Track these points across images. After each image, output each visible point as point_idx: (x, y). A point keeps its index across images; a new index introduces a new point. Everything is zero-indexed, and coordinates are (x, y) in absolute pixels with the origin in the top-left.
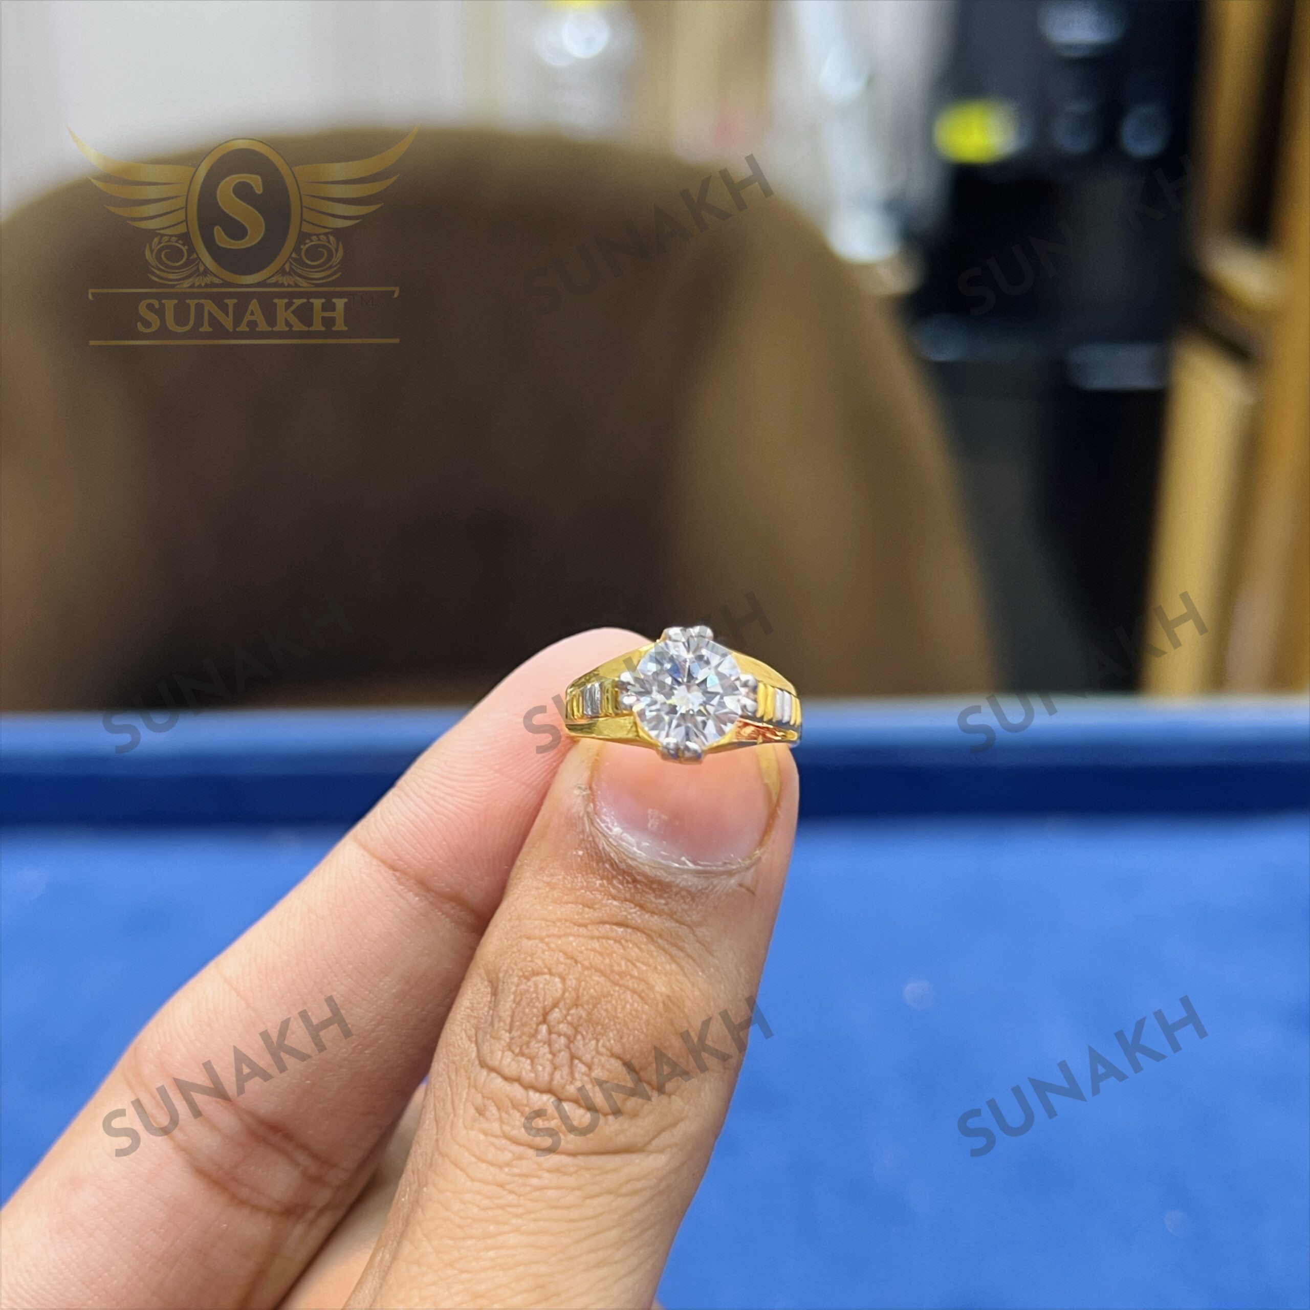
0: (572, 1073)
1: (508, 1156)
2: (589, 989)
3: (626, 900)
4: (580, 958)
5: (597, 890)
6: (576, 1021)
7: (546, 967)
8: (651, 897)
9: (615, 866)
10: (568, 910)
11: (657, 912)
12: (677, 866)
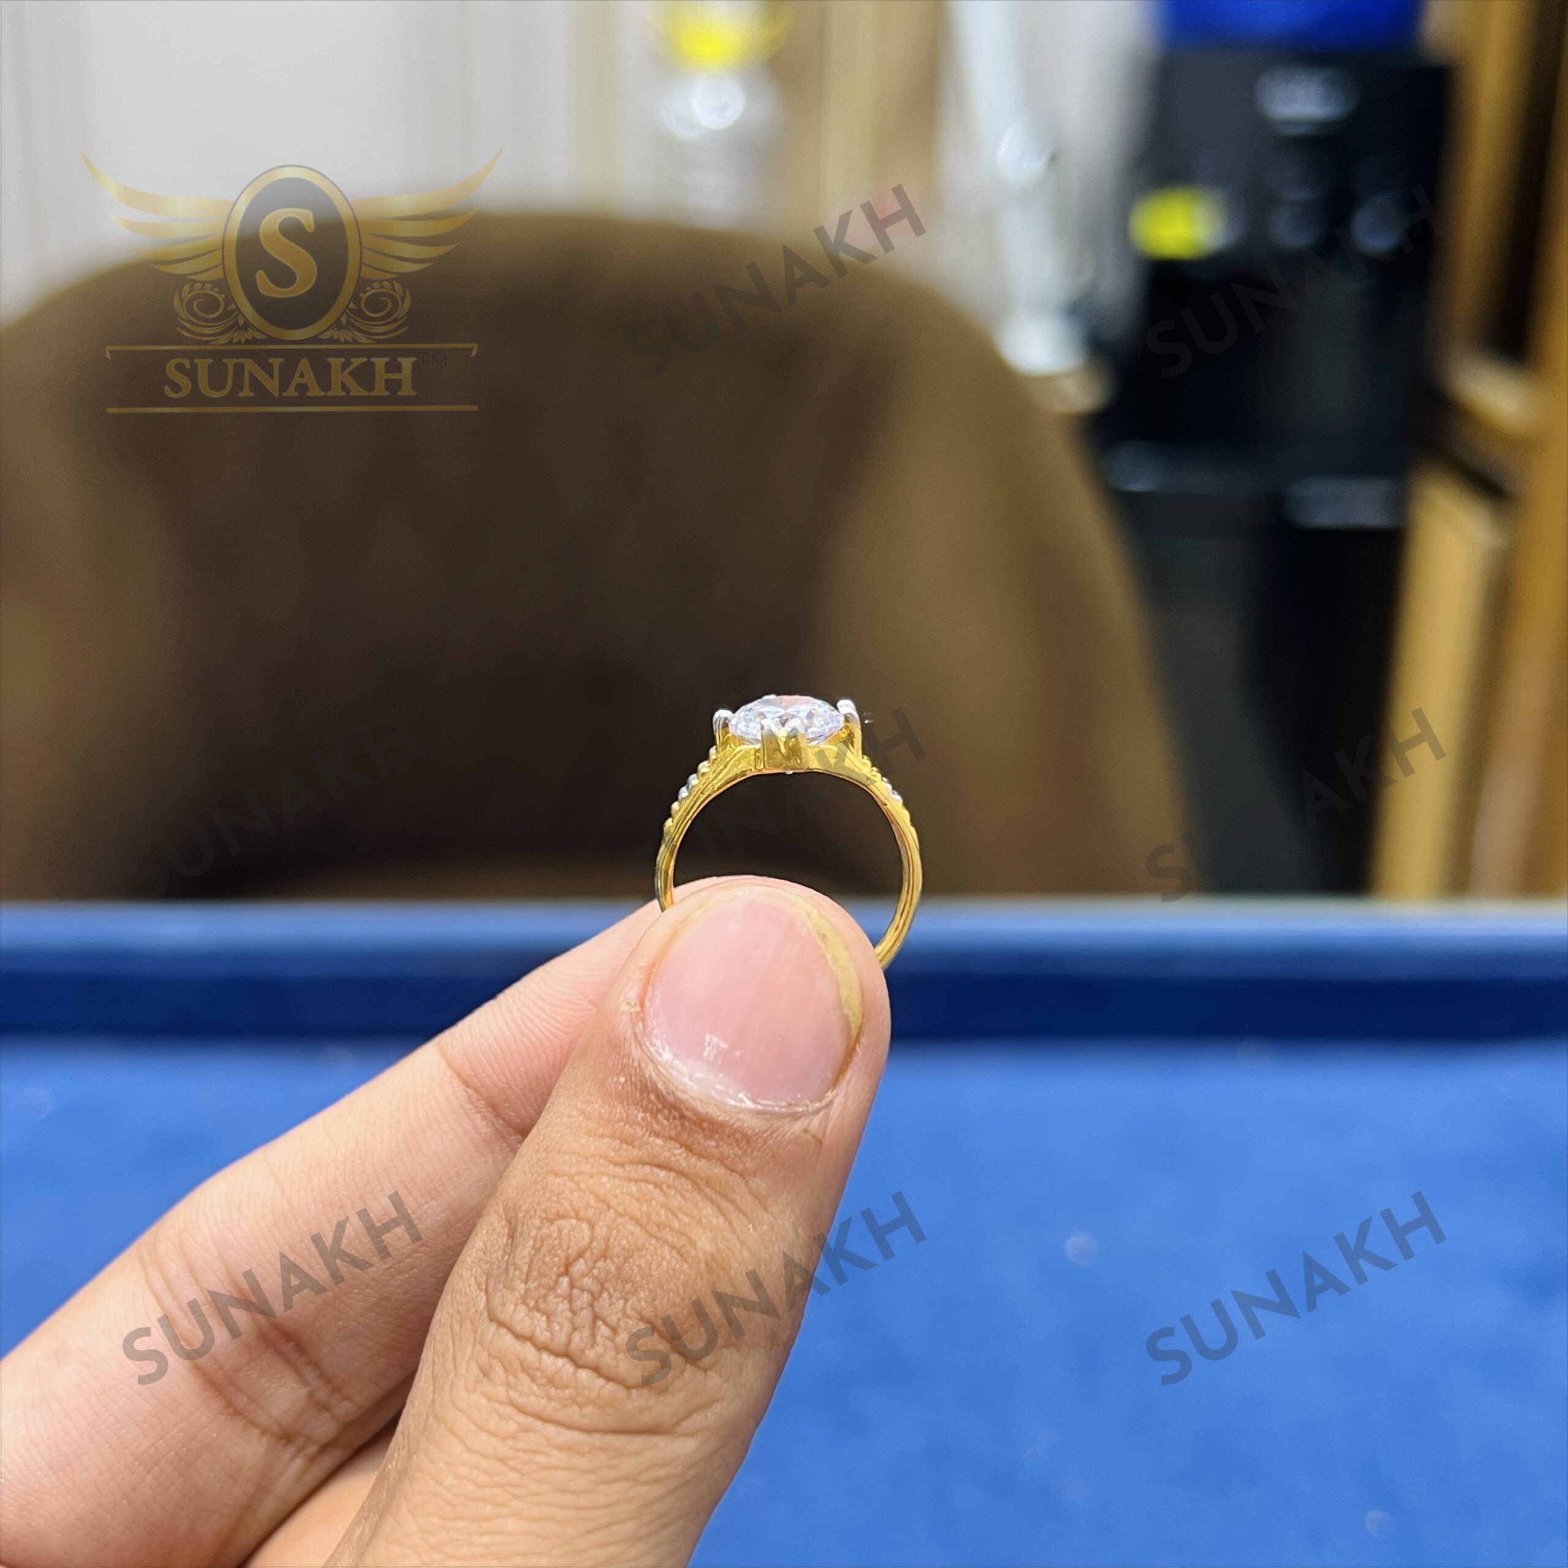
0: (593, 1336)
1: (513, 1427)
2: (621, 1239)
3: (671, 1138)
4: (613, 1203)
5: (638, 1124)
6: (602, 1275)
7: (573, 1209)
8: (700, 1137)
9: (661, 1097)
10: (604, 1145)
11: (705, 1155)
12: (733, 1102)
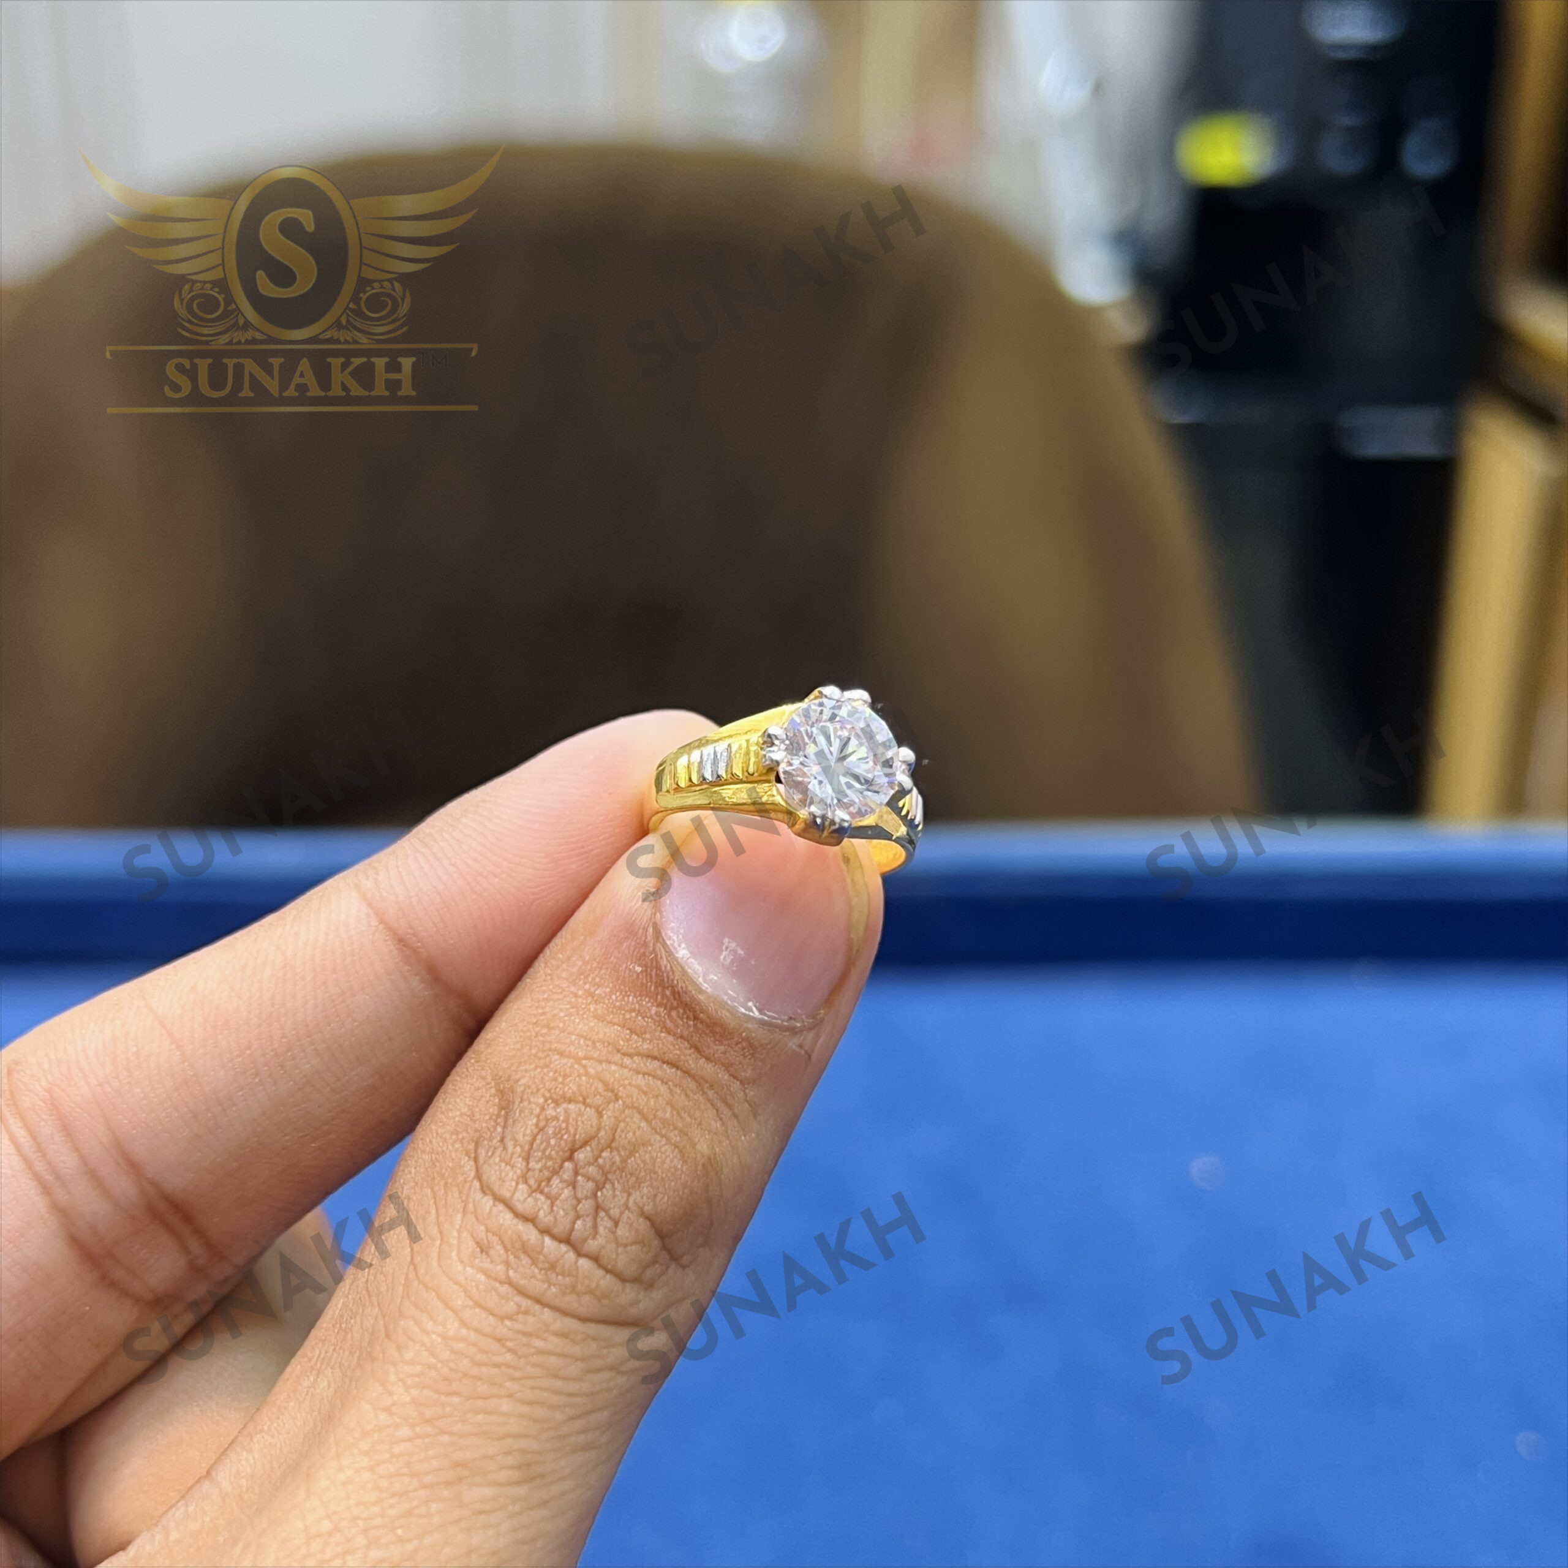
0: (595, 1226)
1: (511, 1307)
2: (629, 1132)
3: (682, 1037)
4: (622, 1092)
5: (651, 1017)
6: (608, 1166)
7: (581, 1095)
8: (710, 1040)
9: (677, 996)
10: (611, 1032)
11: (713, 1058)
12: (743, 1010)
